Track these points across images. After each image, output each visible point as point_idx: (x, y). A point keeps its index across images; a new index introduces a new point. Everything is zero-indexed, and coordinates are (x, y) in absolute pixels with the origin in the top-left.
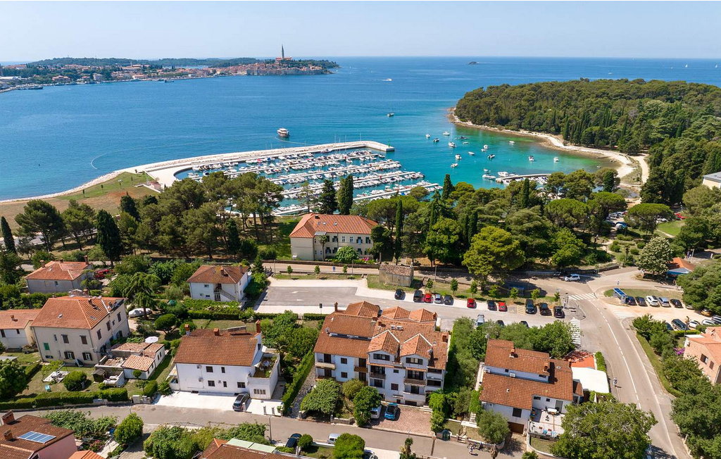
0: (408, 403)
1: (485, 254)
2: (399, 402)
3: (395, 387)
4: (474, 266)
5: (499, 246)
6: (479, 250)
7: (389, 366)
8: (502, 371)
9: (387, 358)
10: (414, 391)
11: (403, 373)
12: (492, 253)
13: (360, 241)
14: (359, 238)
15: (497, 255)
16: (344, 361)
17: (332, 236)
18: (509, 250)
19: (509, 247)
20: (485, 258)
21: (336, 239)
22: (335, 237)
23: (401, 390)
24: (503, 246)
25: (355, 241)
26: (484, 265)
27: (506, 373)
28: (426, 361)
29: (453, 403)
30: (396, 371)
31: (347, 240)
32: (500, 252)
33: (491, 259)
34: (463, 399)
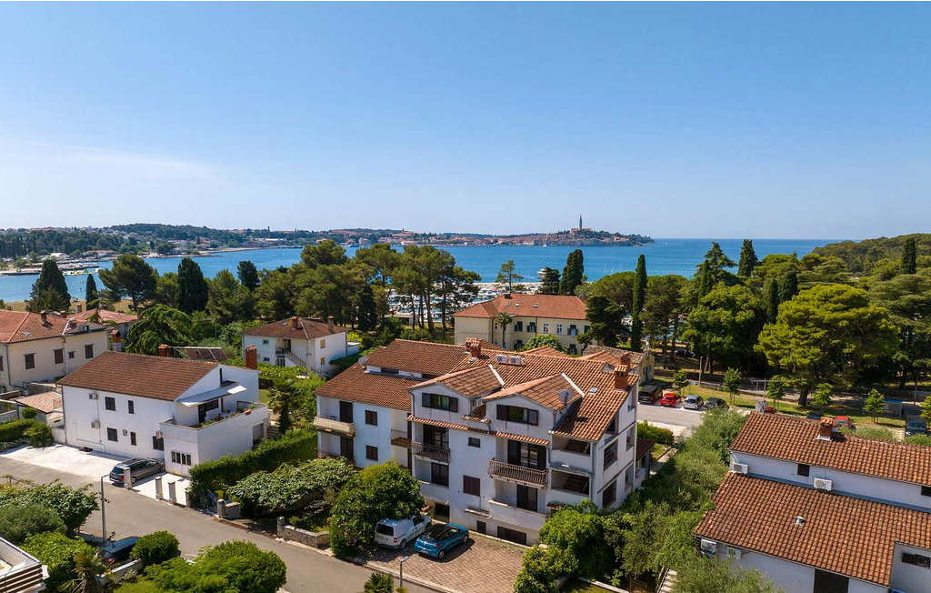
0: (506, 534)
1: (804, 325)
2: (481, 528)
3: (472, 486)
4: (779, 349)
5: (834, 310)
6: (789, 317)
7: (456, 425)
8: (788, 472)
9: (452, 405)
10: (525, 500)
11: (489, 447)
12: (820, 323)
13: (573, 332)
14: (573, 327)
15: (830, 326)
16: (371, 418)
17: (526, 323)
18: (860, 316)
19: (861, 310)
20: (802, 333)
21: (533, 327)
22: (532, 324)
23: (487, 498)
24: (846, 309)
25: (565, 331)
26: (803, 346)
27: (802, 479)
28: (547, 418)
29: (621, 542)
30: (474, 443)
31: (552, 330)
32: (839, 320)
33: (818, 335)
34: (649, 536)
